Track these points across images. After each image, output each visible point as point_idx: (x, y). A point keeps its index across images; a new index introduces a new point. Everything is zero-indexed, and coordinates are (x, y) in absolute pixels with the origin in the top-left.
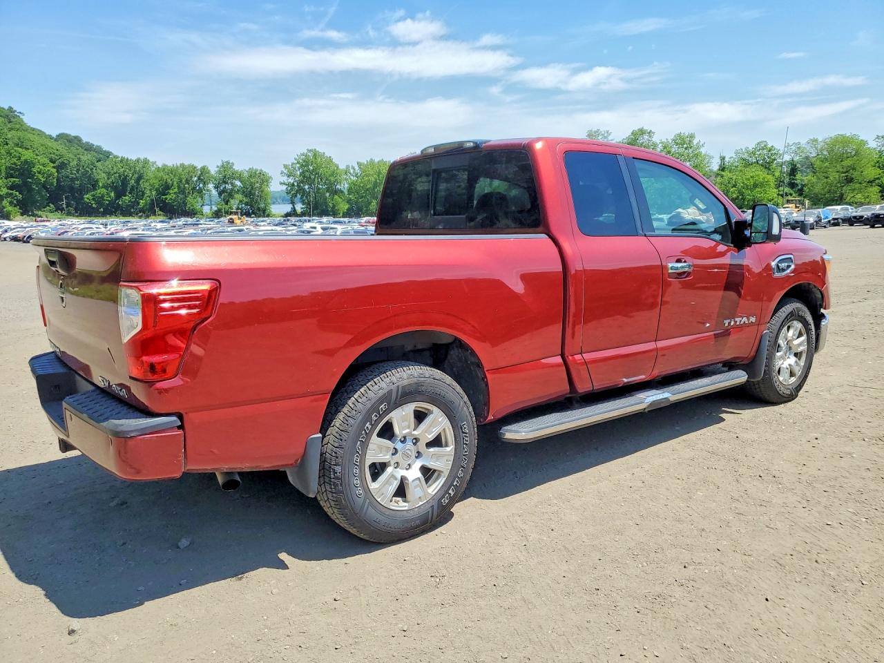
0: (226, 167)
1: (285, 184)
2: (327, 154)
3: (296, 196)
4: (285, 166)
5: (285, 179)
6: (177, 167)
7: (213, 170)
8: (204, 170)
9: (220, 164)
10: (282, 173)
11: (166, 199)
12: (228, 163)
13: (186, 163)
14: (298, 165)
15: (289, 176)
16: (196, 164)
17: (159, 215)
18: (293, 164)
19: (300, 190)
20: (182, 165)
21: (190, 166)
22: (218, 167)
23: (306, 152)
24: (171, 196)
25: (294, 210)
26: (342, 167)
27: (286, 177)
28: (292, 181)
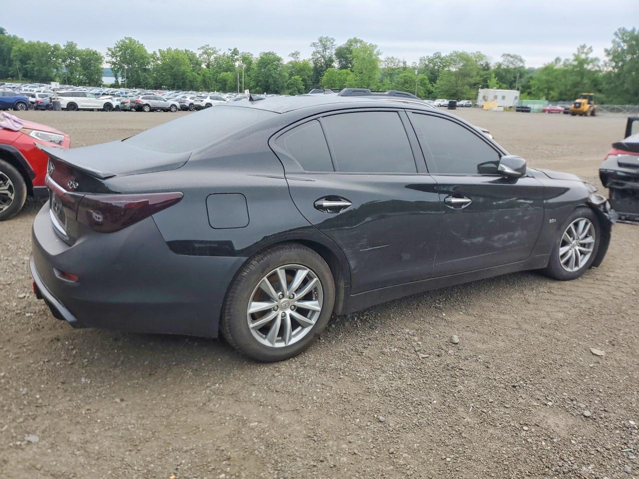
0: (71, 46)
1: (109, 62)
2: (141, 42)
3: (118, 72)
4: (109, 49)
6: (35, 44)
7: (62, 48)
8: (56, 48)
9: (66, 44)
10: (107, 55)
11: (27, 67)
12: (72, 43)
13: (42, 41)
14: (118, 49)
15: (113, 57)
16: (49, 43)
18: (115, 48)
19: (121, 68)
21: (45, 43)
23: (124, 39)
24: (31, 66)
25: (117, 82)
26: (150, 51)
27: (110, 58)
28: (115, 61)
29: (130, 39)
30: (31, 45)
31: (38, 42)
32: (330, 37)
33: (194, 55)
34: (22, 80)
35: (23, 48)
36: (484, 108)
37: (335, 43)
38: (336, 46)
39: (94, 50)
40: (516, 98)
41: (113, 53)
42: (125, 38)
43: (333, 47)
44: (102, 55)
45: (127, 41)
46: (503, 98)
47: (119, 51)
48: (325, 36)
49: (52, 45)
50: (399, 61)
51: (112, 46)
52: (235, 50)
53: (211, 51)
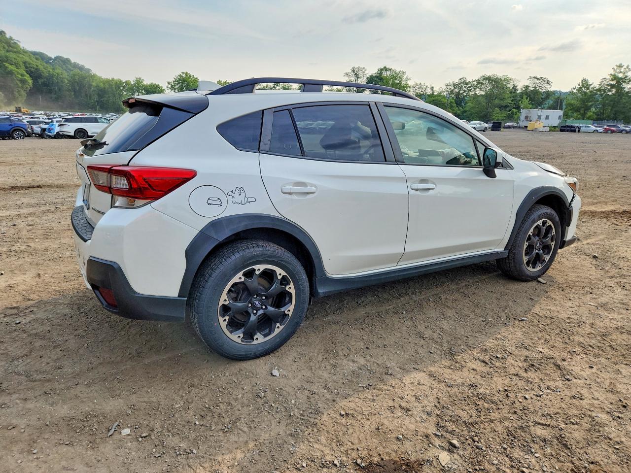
29: (186, 74)
30: (108, 82)
31: (113, 80)
32: (362, 66)
34: (99, 111)
35: (102, 85)
36: (528, 129)
37: (366, 72)
38: (367, 75)
39: (157, 84)
40: (560, 117)
41: (172, 86)
42: (182, 73)
43: (365, 76)
44: (163, 88)
45: (183, 76)
46: (547, 117)
47: (177, 84)
48: (356, 66)
49: (124, 81)
50: (427, 87)
51: (171, 80)
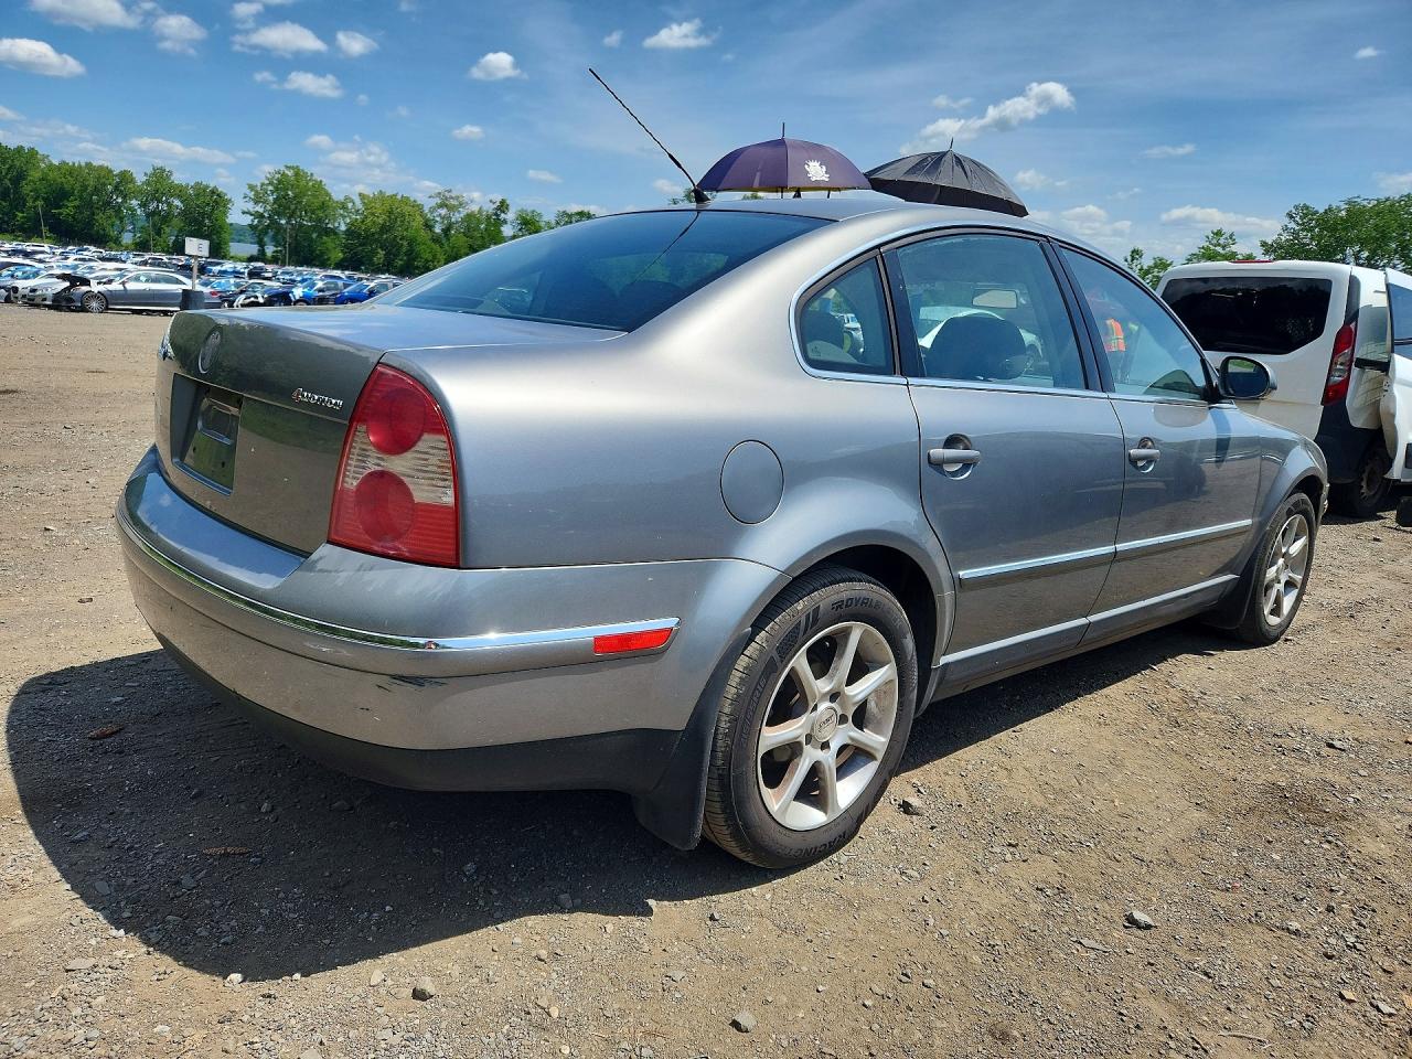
0: (160, 175)
1: (249, 213)
2: (317, 177)
3: (267, 233)
4: (251, 187)
5: (250, 206)
6: (80, 166)
7: (140, 179)
8: (125, 177)
9: (150, 171)
10: (245, 198)
11: (60, 214)
12: (163, 170)
13: (96, 163)
14: (270, 188)
15: (256, 203)
16: (112, 167)
17: (47, 237)
18: (263, 185)
19: (274, 224)
20: (89, 165)
21: (103, 167)
22: (146, 174)
23: (283, 168)
24: (68, 210)
25: (262, 251)
26: (338, 196)
27: (252, 203)
28: (261, 210)
33: (420, 207)
52: (503, 202)
53: (455, 203)
